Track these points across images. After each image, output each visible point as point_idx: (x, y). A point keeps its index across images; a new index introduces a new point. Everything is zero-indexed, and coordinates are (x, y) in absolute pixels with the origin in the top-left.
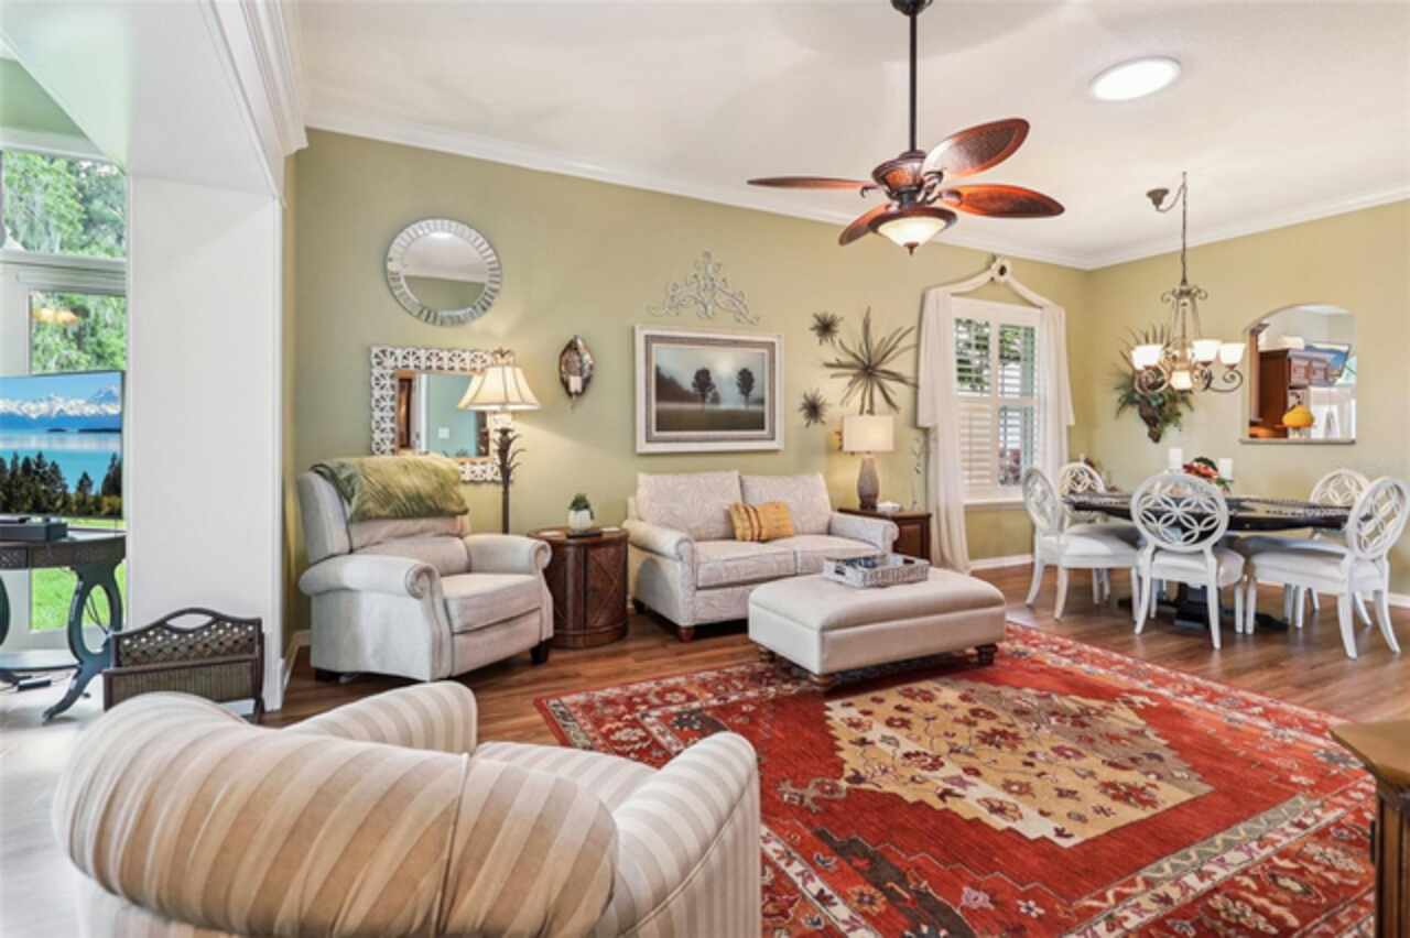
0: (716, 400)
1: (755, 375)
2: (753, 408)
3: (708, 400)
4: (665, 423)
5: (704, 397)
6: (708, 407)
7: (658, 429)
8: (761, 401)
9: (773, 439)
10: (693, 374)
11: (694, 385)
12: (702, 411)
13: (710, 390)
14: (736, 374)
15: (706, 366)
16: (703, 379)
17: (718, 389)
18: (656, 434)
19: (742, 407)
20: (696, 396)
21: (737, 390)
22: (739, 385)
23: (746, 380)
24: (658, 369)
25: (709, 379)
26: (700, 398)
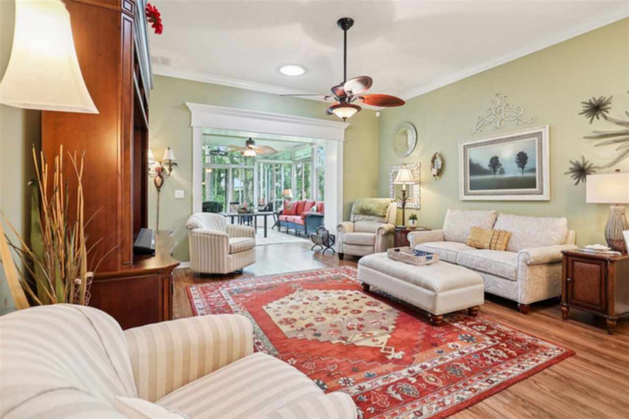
0: (502, 172)
1: (528, 155)
2: (527, 175)
3: (497, 173)
4: (474, 186)
5: (495, 171)
6: (498, 176)
7: (471, 189)
8: (533, 170)
9: (542, 193)
10: (489, 160)
11: (489, 166)
12: (494, 178)
13: (498, 168)
14: (516, 156)
15: (496, 155)
16: (495, 162)
17: (503, 166)
18: (469, 191)
19: (519, 175)
20: (491, 171)
21: (516, 165)
22: (517, 162)
23: (522, 159)
24: (470, 161)
25: (498, 161)
26: (493, 172)
